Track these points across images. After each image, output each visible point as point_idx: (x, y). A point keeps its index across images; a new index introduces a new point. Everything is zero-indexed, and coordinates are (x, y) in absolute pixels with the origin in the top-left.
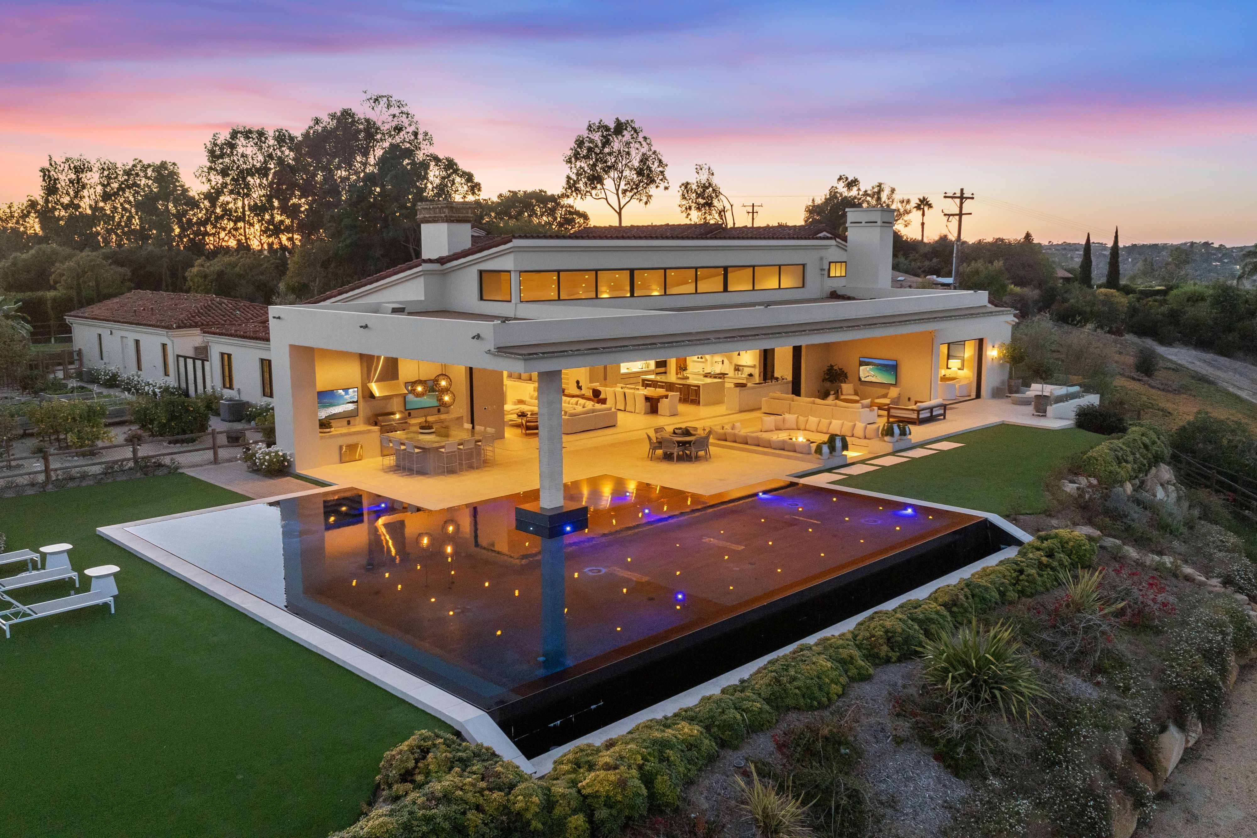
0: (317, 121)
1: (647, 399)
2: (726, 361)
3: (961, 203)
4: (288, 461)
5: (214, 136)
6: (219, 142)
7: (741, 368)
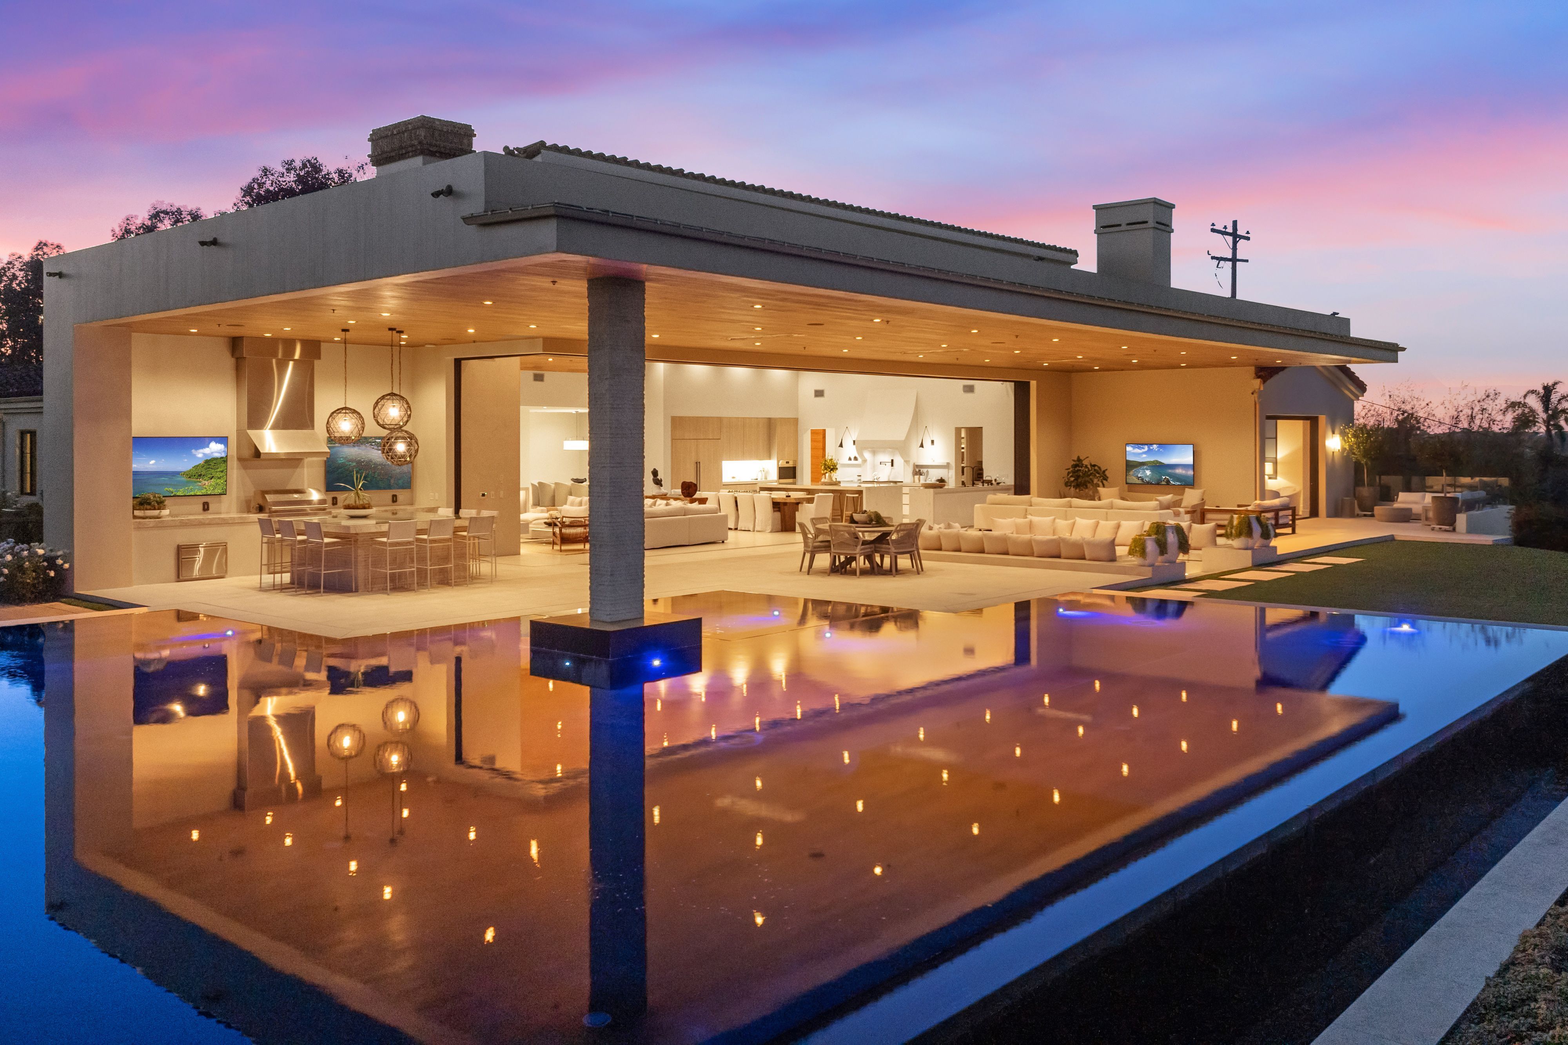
0: (266, 171)
1: (777, 505)
2: (899, 460)
3: (1235, 243)
4: (58, 569)
5: (128, 219)
6: (133, 228)
7: (925, 470)
